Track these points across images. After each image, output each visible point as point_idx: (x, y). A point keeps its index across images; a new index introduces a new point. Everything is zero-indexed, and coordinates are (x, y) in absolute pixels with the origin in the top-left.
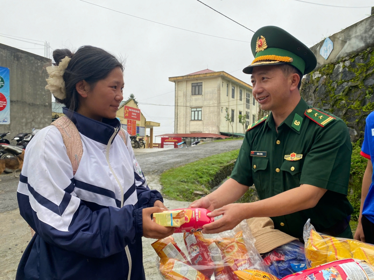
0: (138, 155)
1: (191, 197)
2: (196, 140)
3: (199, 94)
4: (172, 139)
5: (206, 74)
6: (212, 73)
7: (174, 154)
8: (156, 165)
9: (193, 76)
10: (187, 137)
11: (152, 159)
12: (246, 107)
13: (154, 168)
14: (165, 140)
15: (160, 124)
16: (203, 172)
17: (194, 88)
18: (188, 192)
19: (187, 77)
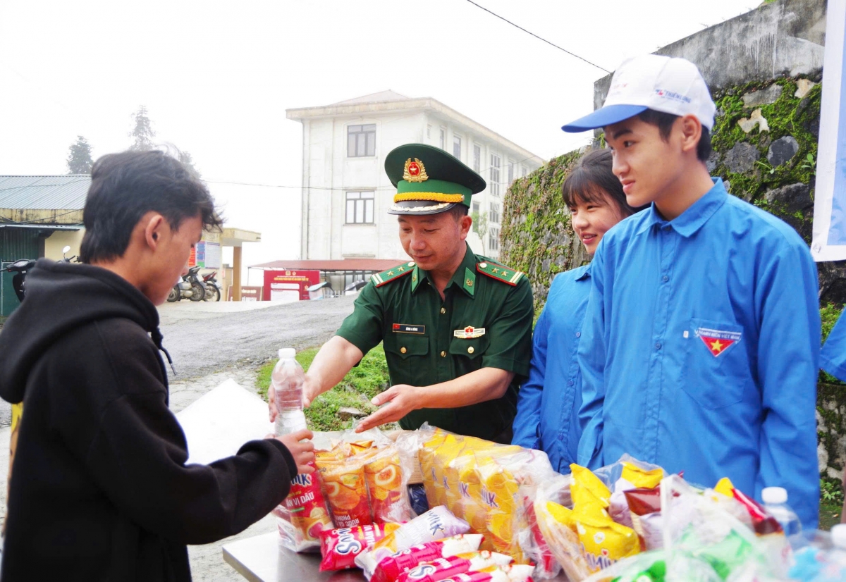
0: (201, 320)
1: (332, 422)
2: (360, 276)
3: (366, 155)
4: (294, 274)
5: (385, 103)
6: (401, 101)
7: (297, 316)
8: (248, 345)
9: (351, 108)
10: (334, 271)
11: (239, 331)
12: (491, 192)
13: (242, 353)
14: (276, 277)
15: (262, 237)
16: (368, 362)
17: (353, 138)
18: (324, 410)
19: (335, 109)
